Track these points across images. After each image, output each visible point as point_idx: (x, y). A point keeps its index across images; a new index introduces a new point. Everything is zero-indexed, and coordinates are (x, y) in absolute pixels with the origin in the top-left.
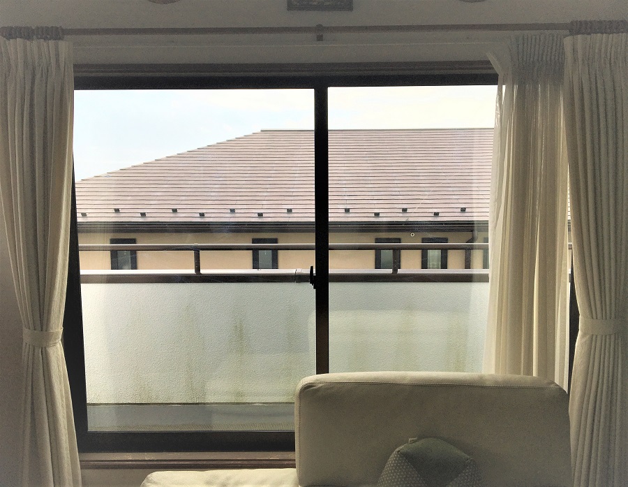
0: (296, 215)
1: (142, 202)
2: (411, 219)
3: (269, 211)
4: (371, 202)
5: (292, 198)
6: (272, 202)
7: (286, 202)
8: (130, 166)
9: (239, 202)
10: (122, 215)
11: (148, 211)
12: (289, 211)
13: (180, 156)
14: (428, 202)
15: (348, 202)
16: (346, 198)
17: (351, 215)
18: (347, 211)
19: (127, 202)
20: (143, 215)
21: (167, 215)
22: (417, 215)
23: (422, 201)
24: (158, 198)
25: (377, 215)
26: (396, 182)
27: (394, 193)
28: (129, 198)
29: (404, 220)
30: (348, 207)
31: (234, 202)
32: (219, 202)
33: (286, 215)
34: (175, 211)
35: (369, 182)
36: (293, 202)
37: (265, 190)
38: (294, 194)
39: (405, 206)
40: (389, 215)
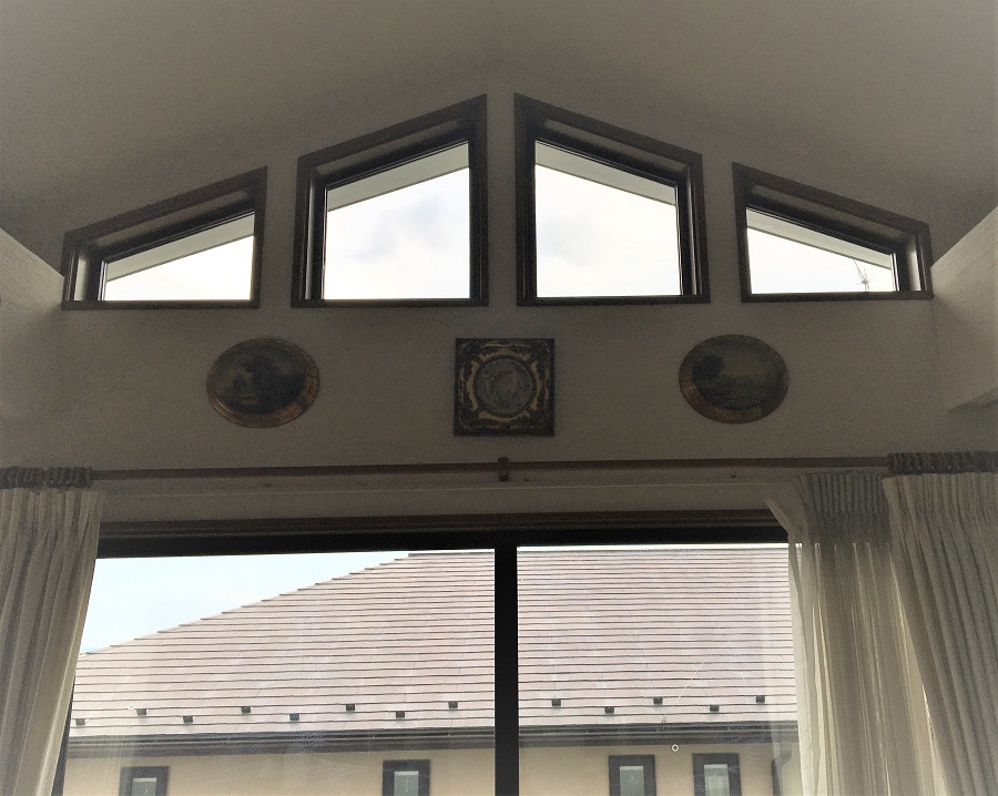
0: (464, 714)
1: (190, 694)
2: (670, 720)
3: (416, 707)
4: (599, 685)
5: (458, 680)
6: (421, 689)
7: (447, 689)
8: (176, 625)
9: (362, 691)
10: (152, 721)
11: (198, 712)
12: (453, 705)
13: (266, 603)
14: (698, 683)
15: (558, 686)
16: (555, 678)
17: (563, 712)
18: (556, 703)
19: (162, 695)
20: (188, 720)
21: (233, 720)
22: (680, 710)
23: (689, 683)
24: (219, 686)
25: (610, 711)
26: (640, 646)
27: (637, 668)
28: (167, 687)
29: (658, 720)
30: (558, 695)
31: (354, 691)
32: (327, 692)
33: (447, 715)
34: (246, 710)
35: (593, 646)
36: (460, 688)
37: (411, 665)
38: (463, 672)
39: (658, 693)
40: (632, 711)
